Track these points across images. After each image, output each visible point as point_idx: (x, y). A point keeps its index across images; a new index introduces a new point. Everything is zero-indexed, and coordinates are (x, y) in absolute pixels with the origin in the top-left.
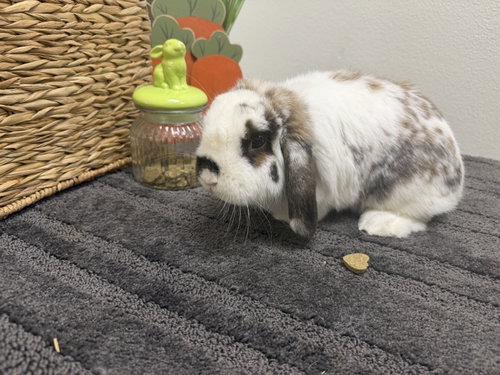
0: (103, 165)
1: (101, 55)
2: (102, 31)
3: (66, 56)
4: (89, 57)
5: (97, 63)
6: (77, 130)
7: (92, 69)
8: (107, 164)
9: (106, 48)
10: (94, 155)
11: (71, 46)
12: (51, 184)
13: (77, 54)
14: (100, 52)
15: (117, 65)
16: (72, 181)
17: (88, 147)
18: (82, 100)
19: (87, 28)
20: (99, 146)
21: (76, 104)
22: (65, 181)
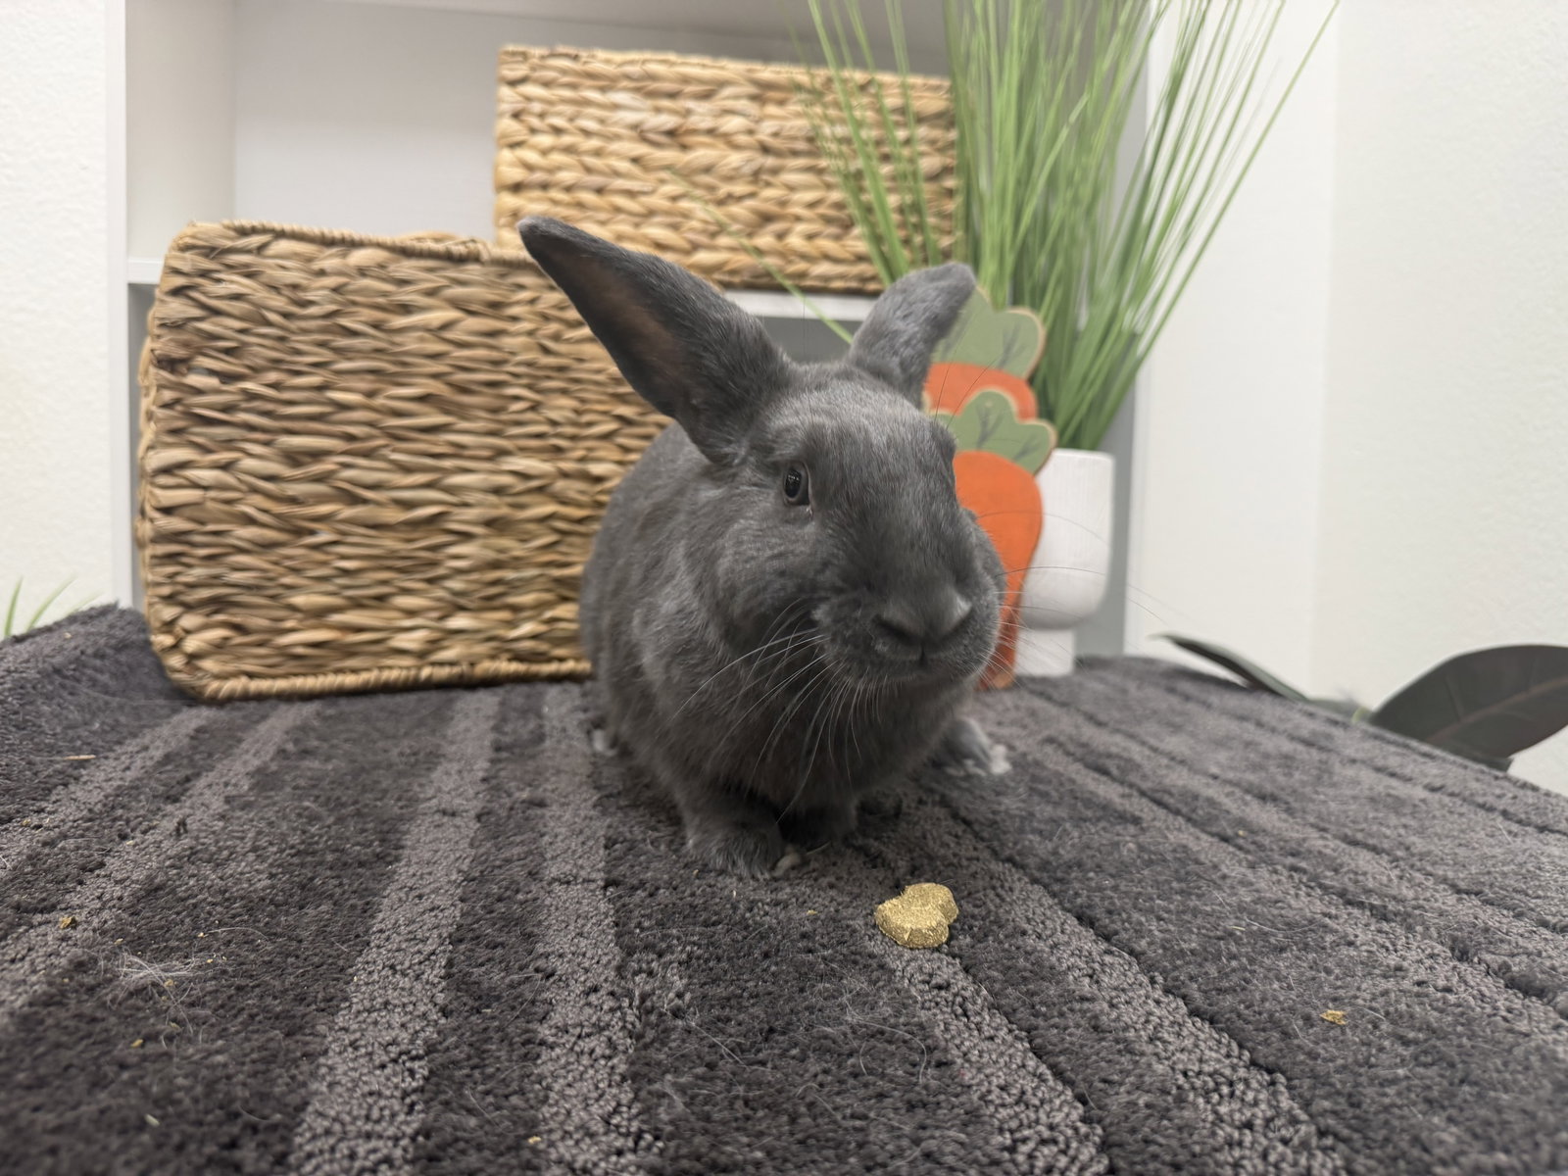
0: (550, 660)
1: (590, 424)
2: (600, 378)
3: (504, 417)
4: (554, 423)
5: (573, 438)
6: (496, 565)
7: (558, 450)
8: (561, 660)
9: (605, 413)
10: (527, 628)
11: (517, 398)
12: (407, 661)
13: (530, 416)
14: (586, 418)
15: (626, 450)
16: (456, 670)
17: (515, 609)
18: (521, 507)
19: (561, 369)
20: (549, 614)
21: (504, 511)
22: (441, 664)
